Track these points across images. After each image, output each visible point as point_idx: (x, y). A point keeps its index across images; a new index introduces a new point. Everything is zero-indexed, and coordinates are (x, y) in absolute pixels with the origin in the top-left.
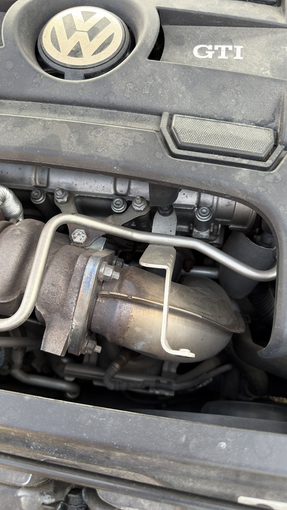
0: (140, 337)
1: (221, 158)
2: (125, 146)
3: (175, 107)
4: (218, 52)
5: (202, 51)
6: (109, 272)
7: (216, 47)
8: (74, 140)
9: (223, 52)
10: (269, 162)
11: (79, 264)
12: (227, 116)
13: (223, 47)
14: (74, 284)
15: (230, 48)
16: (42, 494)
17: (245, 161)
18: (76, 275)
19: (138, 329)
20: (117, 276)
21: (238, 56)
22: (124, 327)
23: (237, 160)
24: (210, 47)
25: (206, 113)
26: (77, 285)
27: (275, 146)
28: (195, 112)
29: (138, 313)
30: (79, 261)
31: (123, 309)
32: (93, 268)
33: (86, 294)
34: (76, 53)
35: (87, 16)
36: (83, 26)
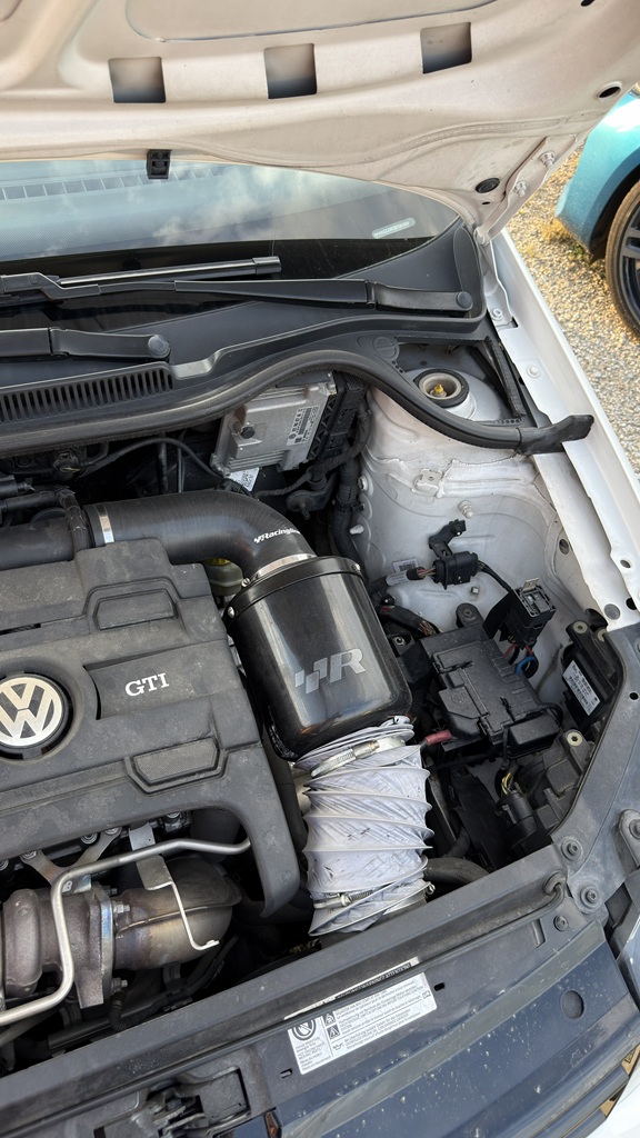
0: (163, 951)
1: (184, 780)
2: (109, 804)
3: (133, 751)
4: (147, 686)
5: (133, 688)
6: (121, 909)
7: (144, 681)
8: (66, 817)
9: (151, 684)
10: (219, 768)
12: (175, 741)
13: (149, 679)
14: (94, 934)
15: (155, 678)
16: (150, 1108)
17: (202, 776)
18: (94, 925)
19: (159, 946)
20: (128, 908)
21: (165, 685)
22: (148, 950)
23: (196, 777)
24: (138, 682)
25: (158, 746)
26: (97, 934)
27: (219, 751)
28: (149, 749)
29: (156, 931)
30: (92, 911)
31: (142, 934)
32: (108, 912)
33: (107, 938)
34: (27, 732)
35: (19, 690)
36: (22, 703)
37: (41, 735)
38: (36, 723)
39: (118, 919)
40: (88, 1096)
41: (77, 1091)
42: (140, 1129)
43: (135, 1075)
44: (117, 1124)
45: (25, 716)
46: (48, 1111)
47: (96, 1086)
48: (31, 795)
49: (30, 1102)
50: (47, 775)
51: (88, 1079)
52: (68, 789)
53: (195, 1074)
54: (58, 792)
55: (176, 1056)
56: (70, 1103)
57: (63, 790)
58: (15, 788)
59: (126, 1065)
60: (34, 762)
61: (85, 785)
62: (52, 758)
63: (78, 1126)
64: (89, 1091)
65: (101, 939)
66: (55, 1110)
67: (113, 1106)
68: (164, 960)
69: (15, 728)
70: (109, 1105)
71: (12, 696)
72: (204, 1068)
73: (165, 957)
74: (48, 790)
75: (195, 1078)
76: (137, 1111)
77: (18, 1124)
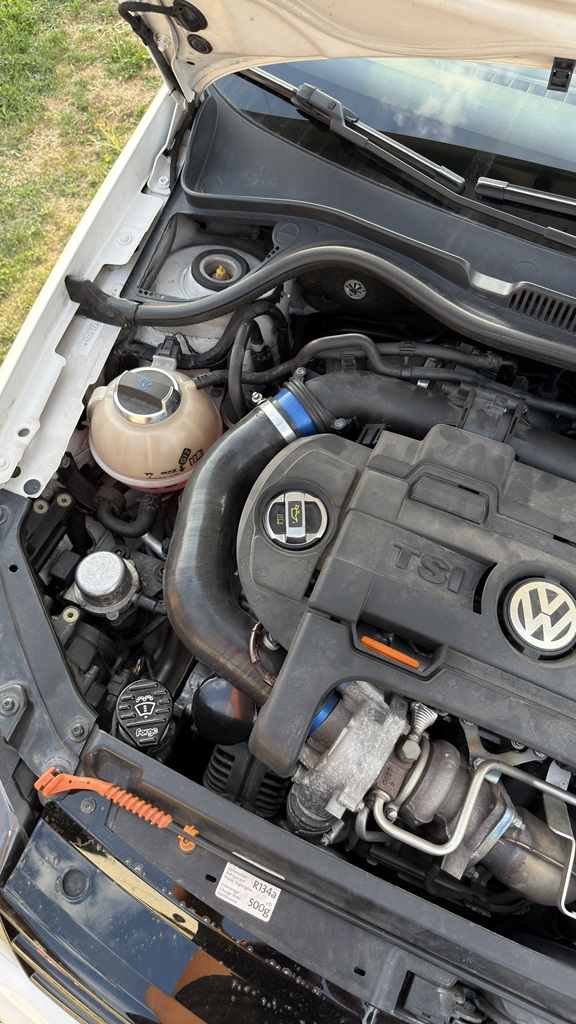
0: (524, 881)
6: (519, 824)
8: (532, 725)
11: (498, 809)
14: (487, 824)
16: (452, 992)
18: (491, 819)
19: (525, 874)
20: (523, 827)
22: (514, 870)
26: (489, 826)
29: (529, 860)
30: (497, 807)
31: (518, 854)
32: (510, 818)
33: (494, 837)
34: (539, 634)
35: (551, 596)
36: (549, 608)
37: (549, 644)
38: (550, 632)
39: (512, 828)
40: (420, 944)
41: (417, 934)
42: (439, 1002)
43: (464, 963)
44: (426, 983)
45: (544, 620)
46: (388, 927)
47: (432, 943)
48: (514, 686)
49: (383, 911)
50: (534, 679)
51: (431, 935)
52: (544, 703)
53: (506, 1006)
54: (534, 699)
55: (502, 979)
56: (407, 937)
57: (538, 700)
58: (505, 671)
59: (463, 952)
60: (530, 661)
61: (558, 710)
62: (547, 669)
63: (400, 957)
64: (424, 942)
65: (489, 833)
66: (393, 931)
67: (432, 967)
68: (519, 886)
69: (532, 624)
70: (430, 965)
71: (543, 598)
72: (516, 1009)
73: (523, 885)
74: (528, 692)
75: (503, 1007)
76: (445, 988)
77: (363, 916)
